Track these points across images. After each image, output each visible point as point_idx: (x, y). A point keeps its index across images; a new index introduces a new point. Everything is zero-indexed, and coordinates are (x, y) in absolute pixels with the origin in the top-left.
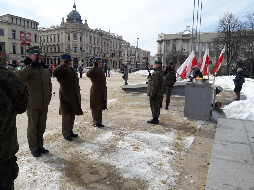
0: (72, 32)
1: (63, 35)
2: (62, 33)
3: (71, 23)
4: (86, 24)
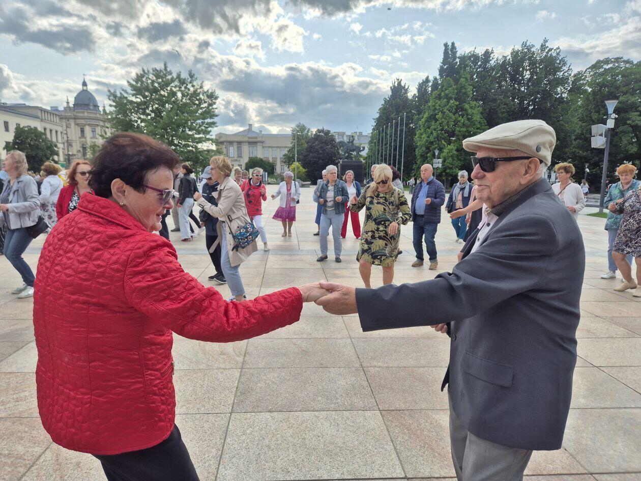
0: (89, 125)
3: (86, 111)
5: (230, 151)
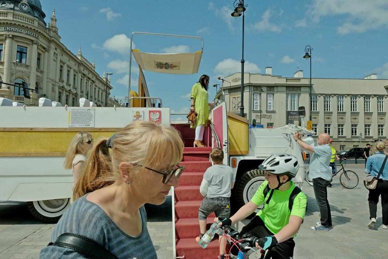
3: (12, 11)
4: (54, 29)
5: (255, 101)
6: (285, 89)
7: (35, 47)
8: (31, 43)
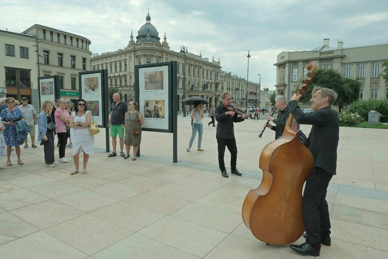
0: (144, 56)
1: (131, 61)
2: (130, 57)
3: (143, 42)
4: (165, 44)
6: (318, 61)
7: (154, 58)
8: (152, 56)
